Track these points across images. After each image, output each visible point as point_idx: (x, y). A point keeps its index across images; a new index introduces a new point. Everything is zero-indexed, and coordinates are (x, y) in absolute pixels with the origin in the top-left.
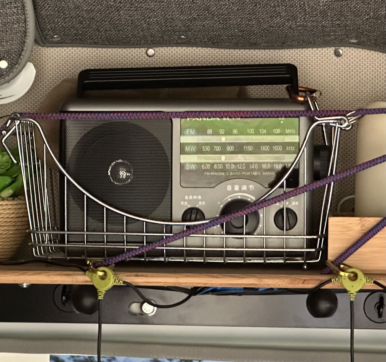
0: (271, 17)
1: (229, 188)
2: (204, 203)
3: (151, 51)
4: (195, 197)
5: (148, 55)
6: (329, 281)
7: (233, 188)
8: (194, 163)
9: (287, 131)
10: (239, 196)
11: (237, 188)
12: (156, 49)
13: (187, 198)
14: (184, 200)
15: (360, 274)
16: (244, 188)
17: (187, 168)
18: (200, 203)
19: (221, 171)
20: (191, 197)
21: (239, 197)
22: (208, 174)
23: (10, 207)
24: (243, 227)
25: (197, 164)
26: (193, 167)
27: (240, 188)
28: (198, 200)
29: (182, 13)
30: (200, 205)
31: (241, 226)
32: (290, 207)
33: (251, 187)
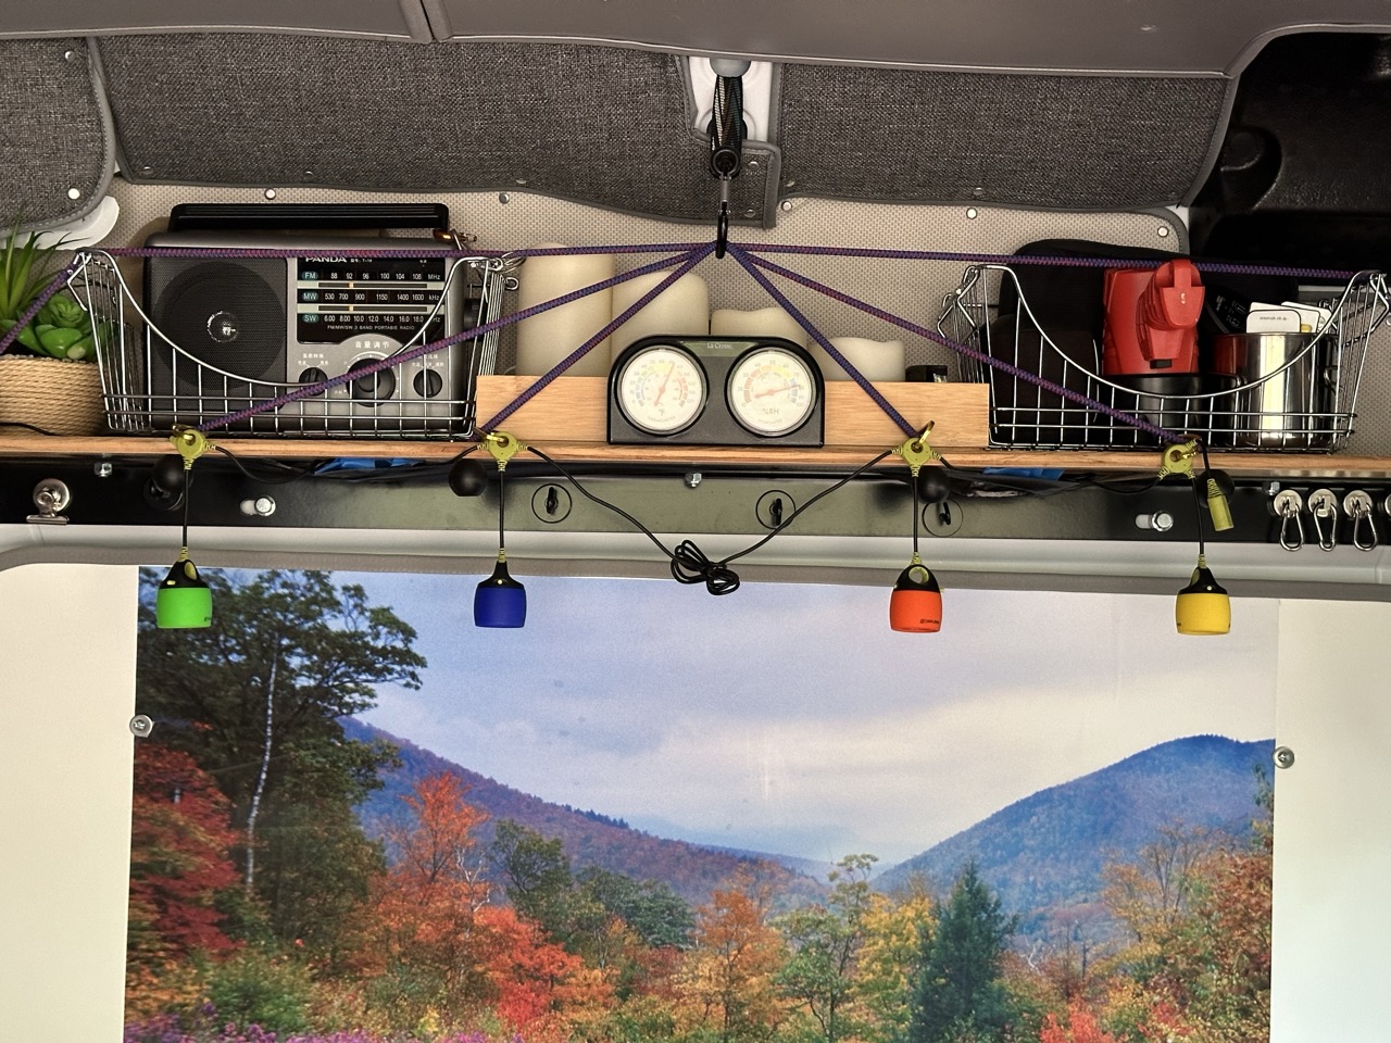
0: (416, 144)
1: (358, 345)
2: (327, 362)
3: (271, 194)
4: (316, 356)
5: (267, 198)
6: (475, 448)
7: (363, 345)
8: (314, 314)
9: (430, 277)
10: (370, 355)
11: (367, 345)
12: (278, 190)
13: (305, 356)
14: (303, 359)
15: (512, 441)
16: (377, 345)
17: (307, 319)
18: (322, 362)
19: (347, 324)
20: (310, 355)
21: (371, 357)
22: (332, 327)
23: (81, 372)
24: (373, 390)
25: (319, 315)
26: (314, 319)
27: (372, 345)
28: (320, 360)
29: (304, 136)
30: (322, 365)
31: (371, 388)
32: (433, 368)
33: (386, 344)
